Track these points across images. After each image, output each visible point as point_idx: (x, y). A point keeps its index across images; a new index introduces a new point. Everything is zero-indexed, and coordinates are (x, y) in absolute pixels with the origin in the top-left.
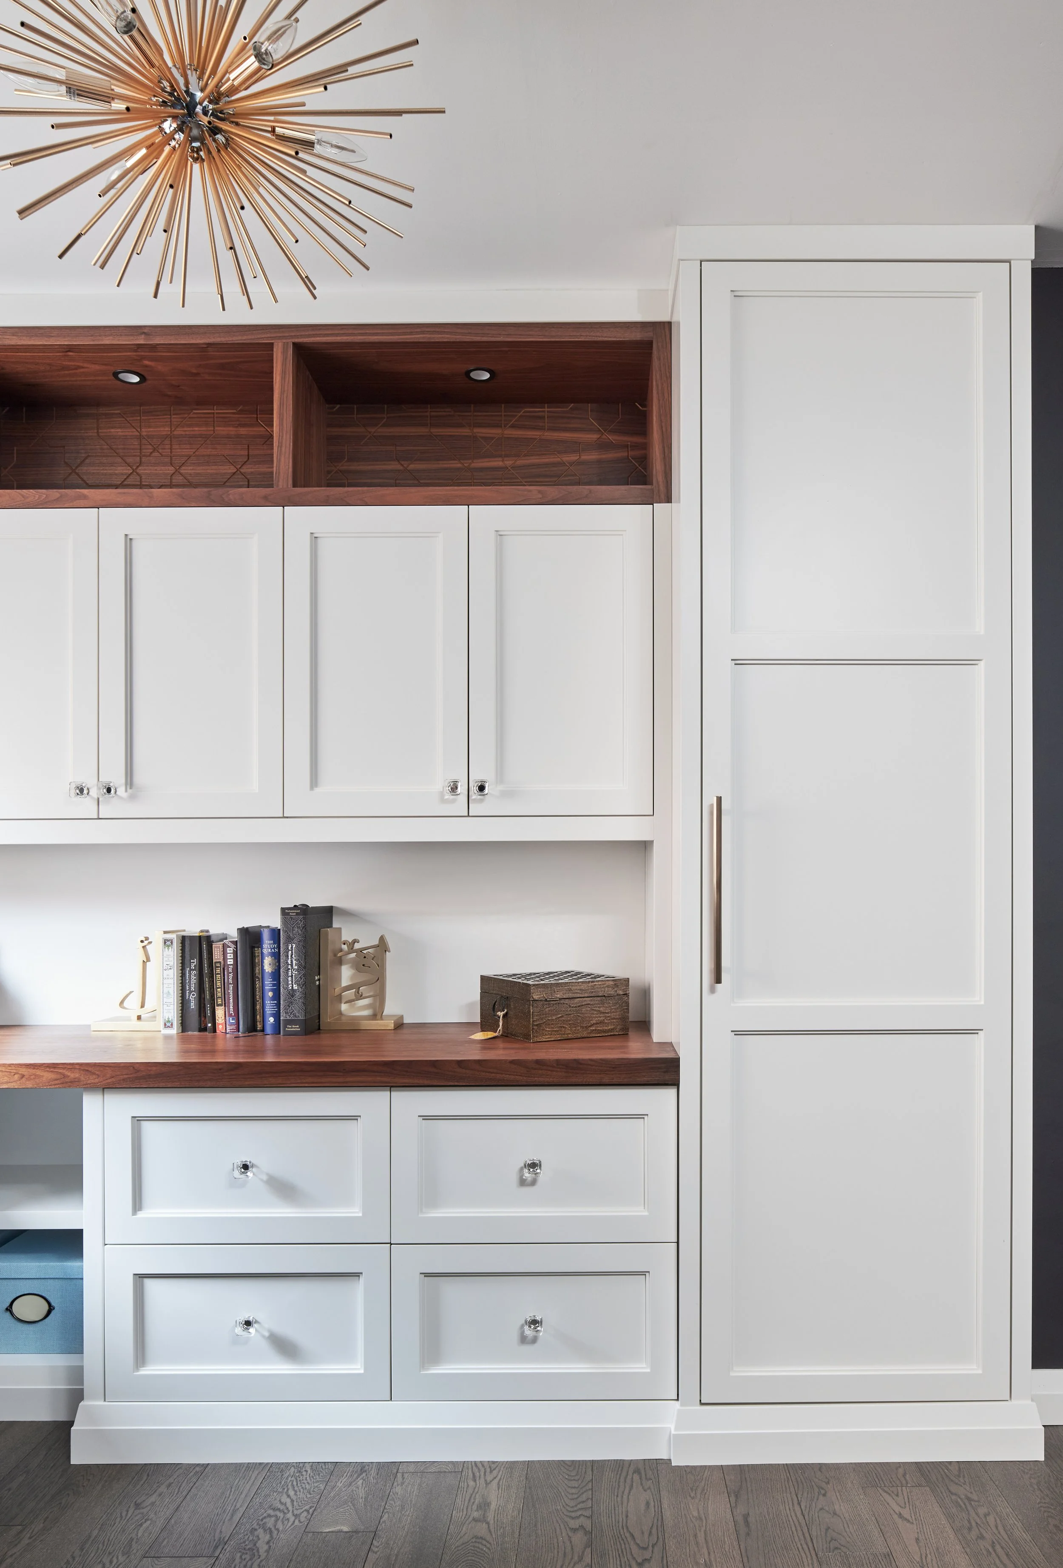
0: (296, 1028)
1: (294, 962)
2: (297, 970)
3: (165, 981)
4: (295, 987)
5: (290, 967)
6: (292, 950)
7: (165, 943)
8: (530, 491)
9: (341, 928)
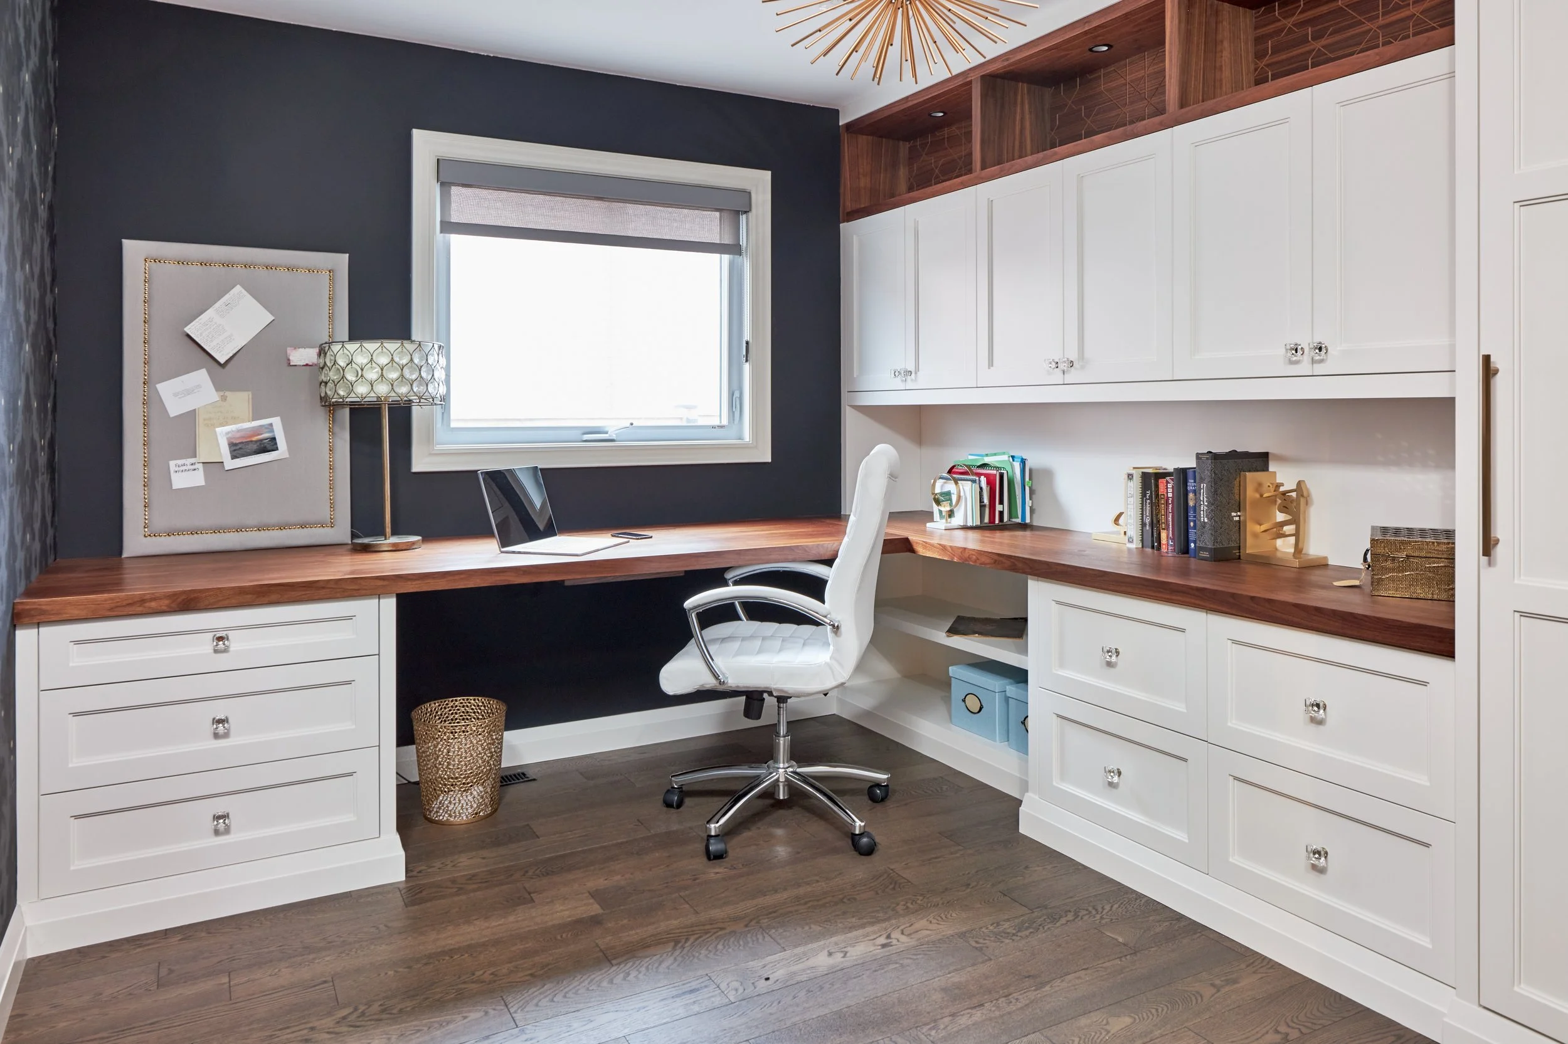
0: (1206, 554)
1: (1205, 499)
2: (1207, 506)
3: (1129, 506)
4: (1206, 520)
5: (1202, 503)
6: (1203, 489)
7: (1128, 477)
8: (1368, 55)
9: (1275, 472)
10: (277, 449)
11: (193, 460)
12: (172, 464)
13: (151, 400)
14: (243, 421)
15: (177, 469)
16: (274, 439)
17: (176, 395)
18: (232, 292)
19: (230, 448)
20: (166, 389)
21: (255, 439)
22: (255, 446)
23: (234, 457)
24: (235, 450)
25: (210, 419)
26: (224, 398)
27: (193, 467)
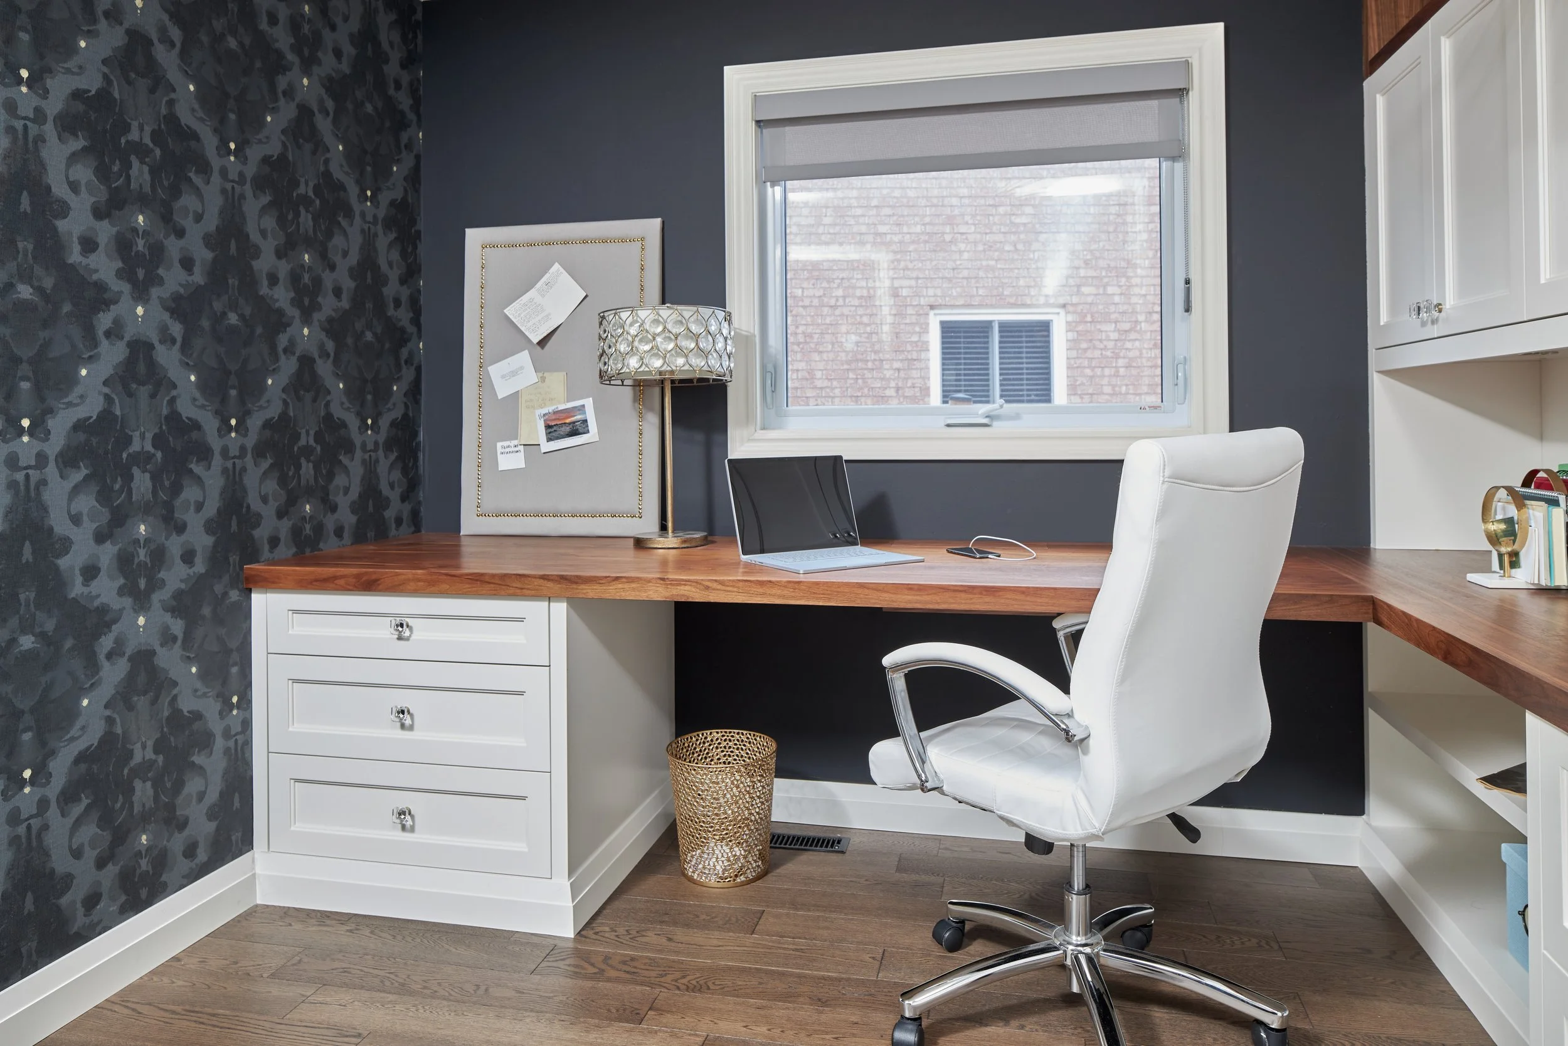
10: (588, 432)
11: (516, 442)
12: (499, 445)
13: (484, 383)
14: (560, 403)
15: (503, 450)
16: (585, 421)
17: (503, 377)
18: (551, 271)
19: (546, 430)
20: (495, 371)
21: (568, 421)
22: (568, 428)
23: (549, 440)
24: (550, 433)
25: (531, 400)
26: (543, 379)
27: (516, 449)
